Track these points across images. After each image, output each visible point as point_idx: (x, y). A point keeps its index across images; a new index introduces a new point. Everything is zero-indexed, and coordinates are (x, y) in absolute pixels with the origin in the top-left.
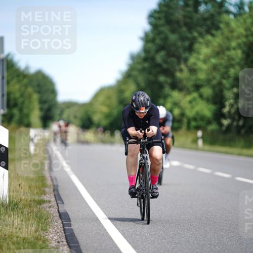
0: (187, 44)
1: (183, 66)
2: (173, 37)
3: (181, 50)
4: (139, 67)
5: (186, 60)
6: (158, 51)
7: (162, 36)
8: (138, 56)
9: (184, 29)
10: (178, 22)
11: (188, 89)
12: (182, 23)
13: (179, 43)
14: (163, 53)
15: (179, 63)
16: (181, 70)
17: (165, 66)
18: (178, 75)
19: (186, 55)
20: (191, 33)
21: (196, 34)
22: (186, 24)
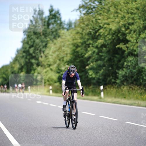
0: (44, 44)
1: (42, 55)
2: (37, 41)
3: (41, 47)
4: (21, 55)
5: (44, 52)
6: (30, 47)
7: (32, 40)
8: (21, 50)
9: (43, 37)
10: (40, 34)
11: (45, 66)
12: (42, 34)
13: (40, 44)
14: (32, 49)
15: (40, 53)
16: (41, 57)
17: (34, 55)
18: (40, 59)
19: (44, 49)
20: (46, 39)
21: (49, 39)
22: (43, 34)
